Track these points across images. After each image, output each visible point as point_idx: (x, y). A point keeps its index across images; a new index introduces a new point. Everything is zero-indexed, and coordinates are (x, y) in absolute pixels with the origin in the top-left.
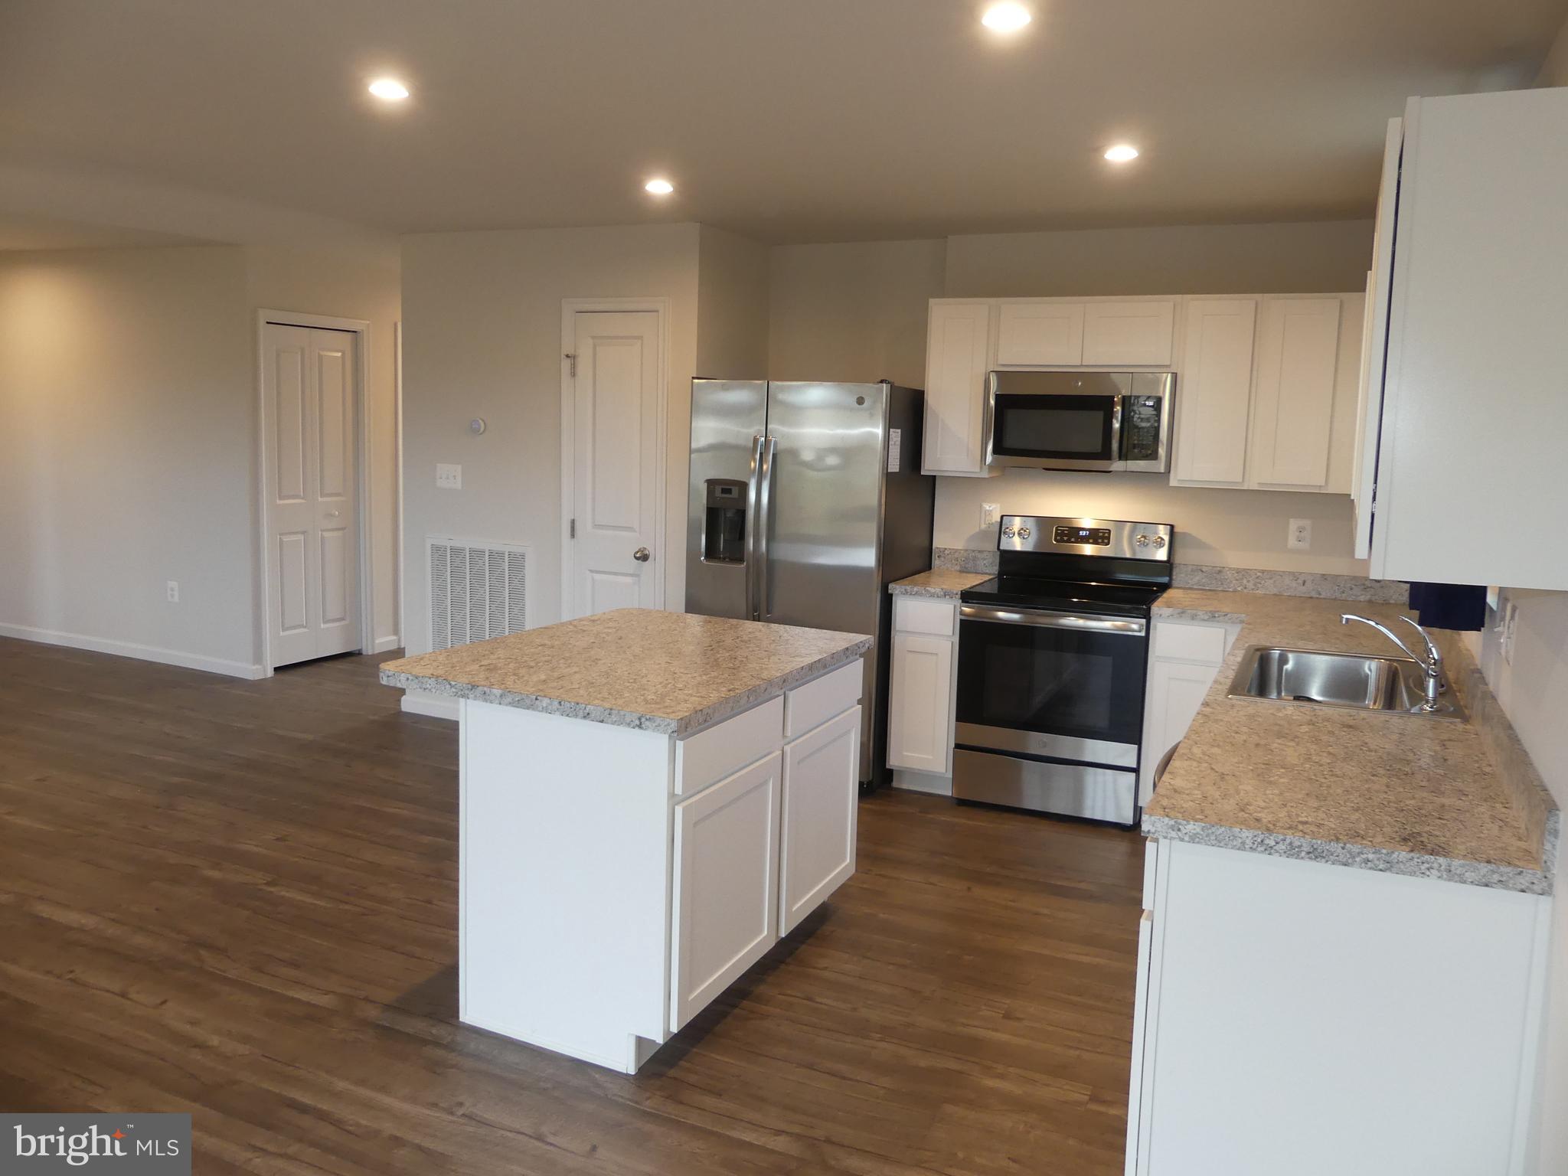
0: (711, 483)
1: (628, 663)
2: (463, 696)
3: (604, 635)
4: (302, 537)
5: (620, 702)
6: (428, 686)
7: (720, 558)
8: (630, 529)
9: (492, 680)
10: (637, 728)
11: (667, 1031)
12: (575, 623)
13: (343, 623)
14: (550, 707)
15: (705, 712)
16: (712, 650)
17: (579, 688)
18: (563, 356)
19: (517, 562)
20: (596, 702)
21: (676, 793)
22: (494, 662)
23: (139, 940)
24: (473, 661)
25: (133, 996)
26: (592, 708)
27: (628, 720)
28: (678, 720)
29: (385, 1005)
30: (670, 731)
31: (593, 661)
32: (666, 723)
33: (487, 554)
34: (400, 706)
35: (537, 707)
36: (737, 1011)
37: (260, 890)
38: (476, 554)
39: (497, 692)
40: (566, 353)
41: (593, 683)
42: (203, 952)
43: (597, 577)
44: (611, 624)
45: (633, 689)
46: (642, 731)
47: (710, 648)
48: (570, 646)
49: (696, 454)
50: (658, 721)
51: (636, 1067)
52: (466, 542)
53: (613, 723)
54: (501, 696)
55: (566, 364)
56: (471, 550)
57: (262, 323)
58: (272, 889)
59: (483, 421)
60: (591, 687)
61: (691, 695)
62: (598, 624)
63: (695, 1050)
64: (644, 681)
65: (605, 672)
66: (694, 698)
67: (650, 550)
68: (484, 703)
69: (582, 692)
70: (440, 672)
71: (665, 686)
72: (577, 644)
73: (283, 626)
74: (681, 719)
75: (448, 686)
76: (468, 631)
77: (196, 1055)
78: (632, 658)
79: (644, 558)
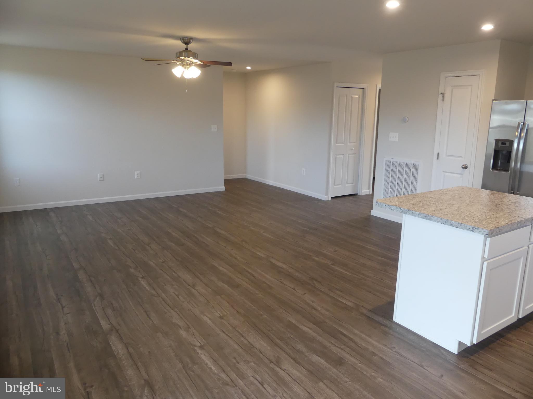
0: (497, 141)
1: (465, 207)
2: (405, 213)
3: (454, 196)
4: (342, 156)
5: (465, 221)
6: (393, 208)
7: (498, 169)
8: (461, 157)
9: (415, 209)
10: (471, 231)
11: (472, 342)
12: (442, 190)
13: (353, 184)
14: (437, 220)
15: (500, 228)
16: (499, 205)
17: (448, 214)
18: (439, 94)
19: (416, 167)
20: (455, 220)
21: (485, 257)
22: (415, 202)
23: (297, 274)
24: (408, 201)
25: (296, 290)
26: (453, 222)
27: (468, 228)
28: (489, 230)
29: (369, 310)
30: (485, 234)
31: (451, 205)
32: (484, 231)
33: (405, 164)
34: (371, 213)
35: (432, 220)
36: (498, 341)
37: (330, 266)
38: (401, 164)
39: (417, 213)
40: (441, 92)
41: (452, 213)
42: (315, 282)
43: (446, 174)
44: (456, 192)
45: (469, 217)
46: (473, 233)
47: (498, 204)
48: (442, 199)
49: (492, 129)
50: (481, 230)
51: (458, 351)
52: (398, 159)
53: (462, 228)
54: (419, 214)
55: (440, 96)
56: (400, 163)
57: (335, 86)
58: (333, 266)
59: (408, 117)
60: (452, 215)
61: (493, 221)
62: (451, 192)
63: (480, 351)
64: (473, 214)
65: (457, 209)
66: (495, 223)
67: (468, 165)
68: (412, 216)
69: (449, 216)
70: (397, 204)
71: (482, 217)
72: (444, 198)
73: (335, 184)
74: (490, 230)
75: (400, 209)
76: (396, 190)
77: (314, 311)
78: (466, 205)
79: (466, 168)
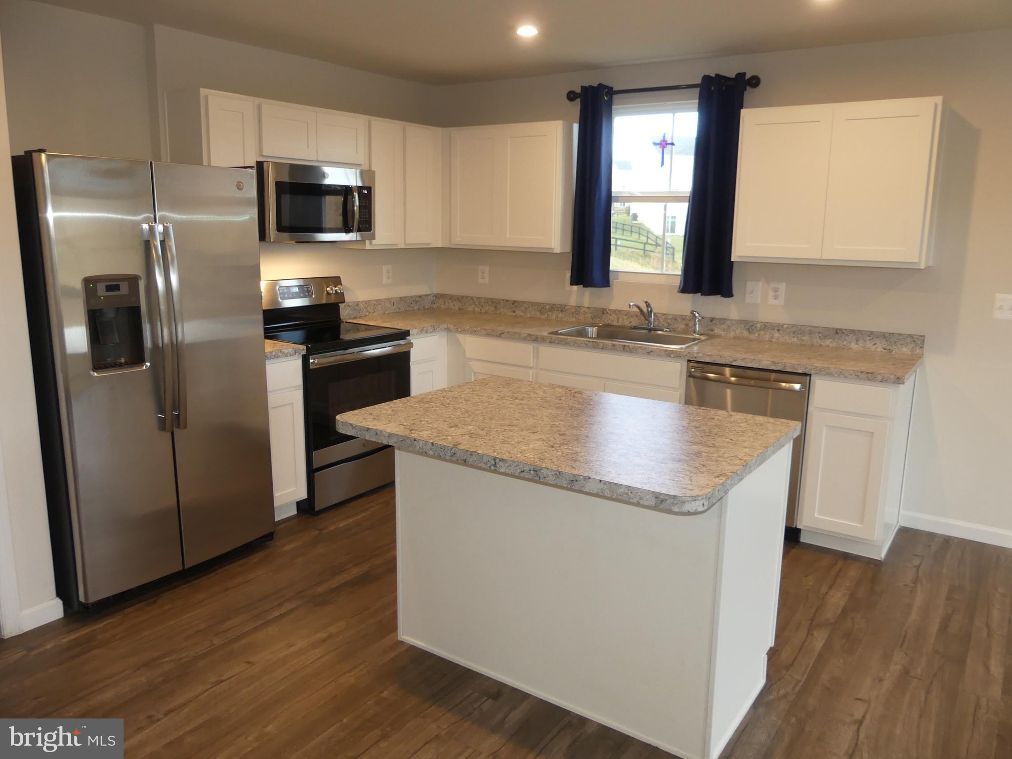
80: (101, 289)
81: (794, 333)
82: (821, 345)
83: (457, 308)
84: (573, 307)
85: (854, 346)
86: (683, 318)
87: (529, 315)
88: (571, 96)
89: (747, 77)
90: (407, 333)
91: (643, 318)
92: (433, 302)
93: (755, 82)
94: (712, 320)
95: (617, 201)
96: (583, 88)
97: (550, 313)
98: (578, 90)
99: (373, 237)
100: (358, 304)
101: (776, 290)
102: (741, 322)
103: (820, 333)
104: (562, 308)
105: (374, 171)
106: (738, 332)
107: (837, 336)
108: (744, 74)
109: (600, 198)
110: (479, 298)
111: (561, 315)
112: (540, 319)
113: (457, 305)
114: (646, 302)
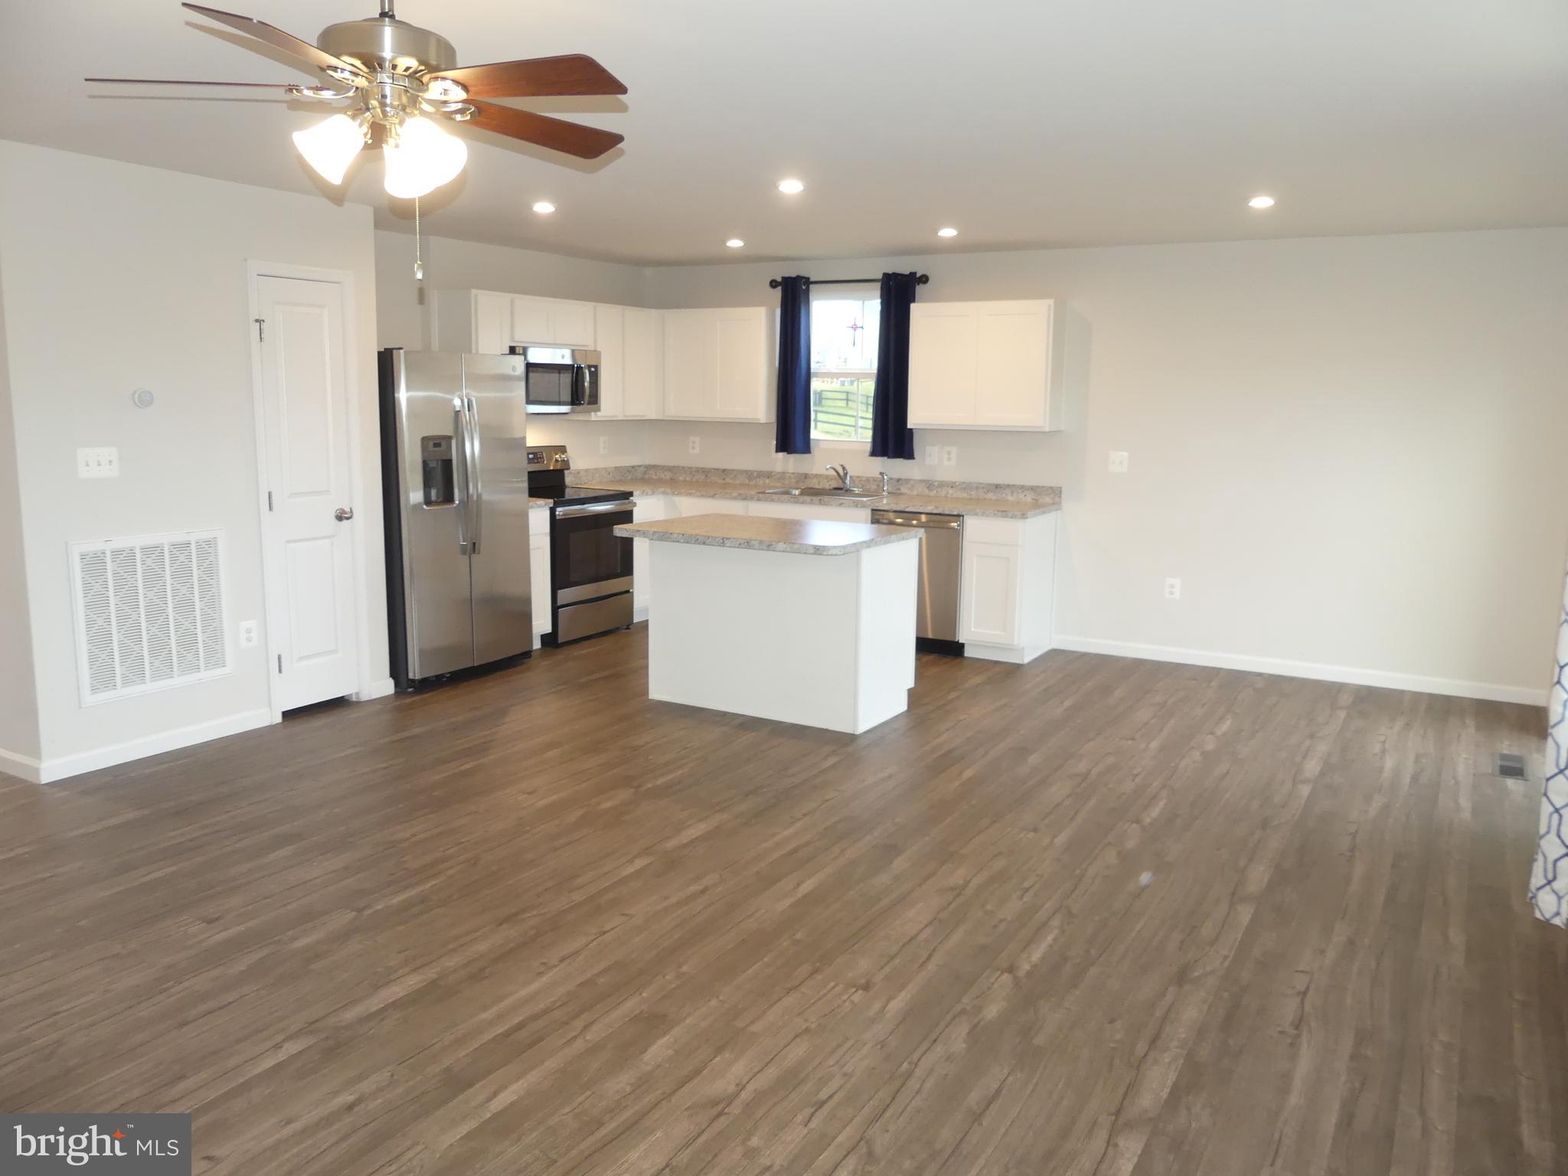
0: (426, 440)
18: (251, 320)
19: (207, 548)
38: (150, 551)
40: (255, 318)
43: (295, 546)
55: (255, 329)
56: (142, 549)
79: (347, 517)
80: (431, 444)
81: (964, 489)
82: (985, 499)
83: (668, 478)
84: (778, 473)
85: (1010, 498)
86: (875, 479)
87: (738, 482)
88: (774, 284)
89: (918, 275)
90: (631, 494)
91: (840, 481)
92: (645, 473)
93: (924, 279)
94: (898, 480)
95: (817, 377)
96: (784, 278)
97: (758, 480)
98: (779, 280)
99: (599, 410)
100: (579, 473)
101: (949, 453)
102: (922, 481)
103: (983, 488)
104: (769, 475)
105: (600, 352)
106: (920, 490)
107: (997, 490)
108: (915, 273)
109: (800, 374)
110: (690, 468)
111: (767, 481)
112: (748, 485)
113: (668, 475)
114: (842, 465)
